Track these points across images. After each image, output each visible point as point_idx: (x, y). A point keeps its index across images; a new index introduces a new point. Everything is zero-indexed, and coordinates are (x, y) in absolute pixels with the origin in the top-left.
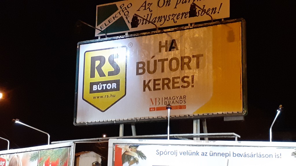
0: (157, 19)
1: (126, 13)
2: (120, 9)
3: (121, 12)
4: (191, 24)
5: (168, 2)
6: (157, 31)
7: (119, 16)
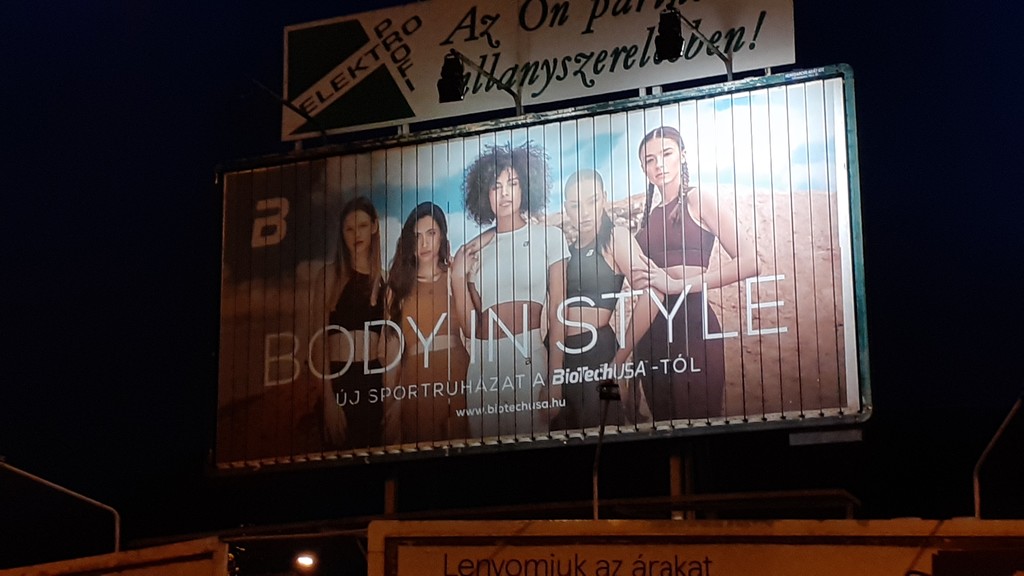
0: (518, 75)
1: (402, 53)
2: (374, 40)
3: (381, 51)
4: (649, 91)
5: (560, 14)
6: (521, 120)
7: (373, 66)
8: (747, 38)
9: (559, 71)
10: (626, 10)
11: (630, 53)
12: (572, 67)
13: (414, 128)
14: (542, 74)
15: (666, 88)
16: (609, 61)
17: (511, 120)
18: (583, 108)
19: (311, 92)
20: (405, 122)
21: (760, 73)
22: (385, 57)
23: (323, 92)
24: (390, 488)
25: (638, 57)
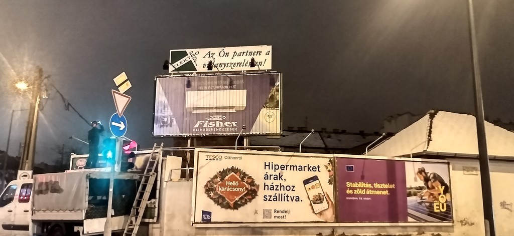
0: (219, 65)
3: (191, 57)
4: (244, 71)
5: (227, 54)
6: (219, 74)
7: (189, 60)
8: (263, 64)
9: (227, 66)
10: (240, 55)
11: (240, 64)
12: (229, 65)
14: (223, 66)
15: (247, 71)
16: (236, 65)
17: (217, 74)
18: (232, 73)
19: (175, 64)
20: (195, 72)
21: (265, 70)
22: (191, 59)
23: (178, 64)
24: (189, 141)
25: (242, 65)
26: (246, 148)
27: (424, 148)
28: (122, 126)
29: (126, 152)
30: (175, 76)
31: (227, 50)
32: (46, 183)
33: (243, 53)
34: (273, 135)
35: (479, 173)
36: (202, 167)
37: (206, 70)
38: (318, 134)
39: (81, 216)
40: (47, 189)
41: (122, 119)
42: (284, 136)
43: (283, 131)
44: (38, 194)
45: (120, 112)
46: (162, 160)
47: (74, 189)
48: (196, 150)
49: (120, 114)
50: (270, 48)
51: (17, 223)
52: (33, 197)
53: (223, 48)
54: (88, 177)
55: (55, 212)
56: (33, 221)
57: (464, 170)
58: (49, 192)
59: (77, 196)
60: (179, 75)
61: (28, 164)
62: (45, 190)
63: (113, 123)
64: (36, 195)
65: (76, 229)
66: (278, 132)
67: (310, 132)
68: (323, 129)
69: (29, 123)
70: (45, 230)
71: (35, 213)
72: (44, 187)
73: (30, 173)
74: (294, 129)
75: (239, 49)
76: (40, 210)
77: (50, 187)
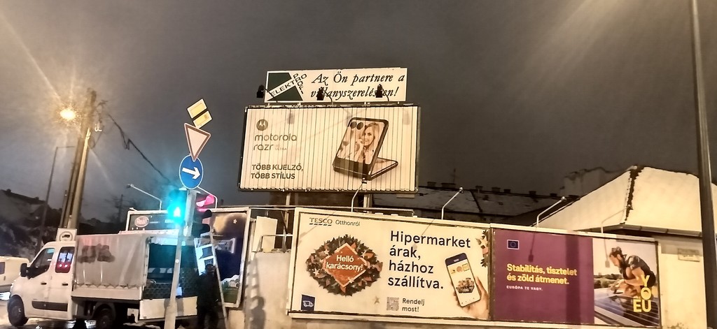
0: (333, 94)
1: (301, 83)
2: (293, 79)
3: (295, 82)
4: (367, 103)
5: (345, 79)
6: (333, 106)
7: (292, 86)
8: (394, 93)
9: (344, 94)
10: (362, 81)
11: (363, 92)
12: (347, 94)
13: (302, 104)
14: (339, 94)
15: (371, 103)
16: (357, 94)
17: (330, 106)
18: (350, 105)
19: (274, 90)
20: (300, 102)
21: (397, 102)
22: (296, 84)
23: (277, 91)
24: (288, 198)
25: (365, 94)
26: (367, 210)
27: (621, 220)
28: (196, 174)
29: (200, 210)
30: (273, 106)
31: (345, 72)
32: (93, 247)
33: (367, 77)
34: (405, 192)
35: (702, 259)
36: (304, 234)
37: (315, 99)
38: (470, 194)
39: (136, 294)
40: (94, 256)
41: (197, 165)
42: (421, 195)
43: (419, 187)
44: (81, 262)
45: (194, 155)
46: (251, 223)
47: (130, 257)
48: (297, 210)
49: (194, 158)
50: (404, 71)
51: (51, 301)
52: (75, 265)
53: (339, 70)
54: (148, 241)
55: (102, 288)
56: (73, 298)
57: (679, 253)
58: (96, 260)
59: (133, 268)
60: (279, 106)
61: (71, 220)
62: (91, 257)
63: (185, 170)
64: (78, 264)
65: (130, 311)
66: (413, 189)
67: (457, 190)
68: (477, 187)
69: (75, 164)
70: (89, 312)
71: (76, 288)
72: (89, 253)
73: (74, 232)
74: (437, 186)
75: (362, 72)
76: (83, 284)
77: (97, 253)
